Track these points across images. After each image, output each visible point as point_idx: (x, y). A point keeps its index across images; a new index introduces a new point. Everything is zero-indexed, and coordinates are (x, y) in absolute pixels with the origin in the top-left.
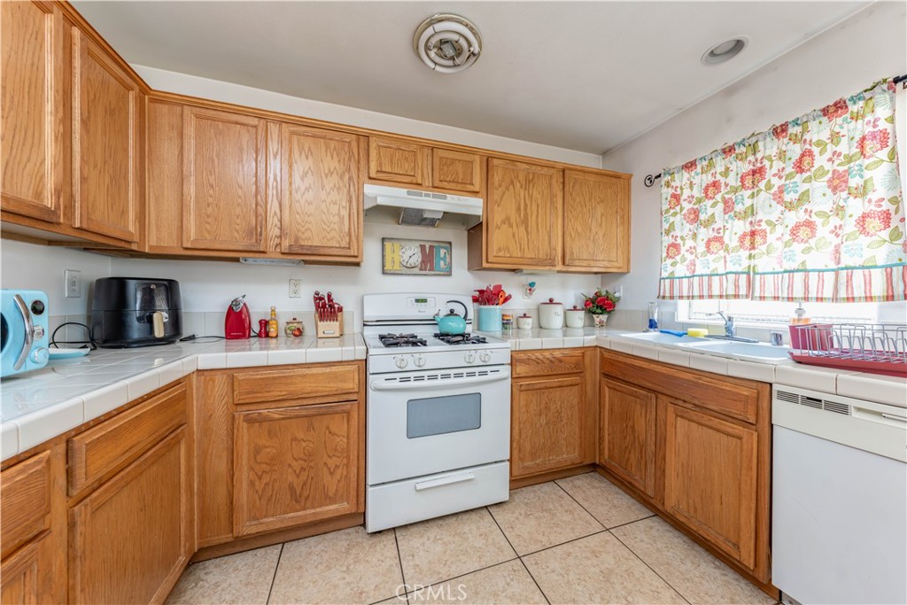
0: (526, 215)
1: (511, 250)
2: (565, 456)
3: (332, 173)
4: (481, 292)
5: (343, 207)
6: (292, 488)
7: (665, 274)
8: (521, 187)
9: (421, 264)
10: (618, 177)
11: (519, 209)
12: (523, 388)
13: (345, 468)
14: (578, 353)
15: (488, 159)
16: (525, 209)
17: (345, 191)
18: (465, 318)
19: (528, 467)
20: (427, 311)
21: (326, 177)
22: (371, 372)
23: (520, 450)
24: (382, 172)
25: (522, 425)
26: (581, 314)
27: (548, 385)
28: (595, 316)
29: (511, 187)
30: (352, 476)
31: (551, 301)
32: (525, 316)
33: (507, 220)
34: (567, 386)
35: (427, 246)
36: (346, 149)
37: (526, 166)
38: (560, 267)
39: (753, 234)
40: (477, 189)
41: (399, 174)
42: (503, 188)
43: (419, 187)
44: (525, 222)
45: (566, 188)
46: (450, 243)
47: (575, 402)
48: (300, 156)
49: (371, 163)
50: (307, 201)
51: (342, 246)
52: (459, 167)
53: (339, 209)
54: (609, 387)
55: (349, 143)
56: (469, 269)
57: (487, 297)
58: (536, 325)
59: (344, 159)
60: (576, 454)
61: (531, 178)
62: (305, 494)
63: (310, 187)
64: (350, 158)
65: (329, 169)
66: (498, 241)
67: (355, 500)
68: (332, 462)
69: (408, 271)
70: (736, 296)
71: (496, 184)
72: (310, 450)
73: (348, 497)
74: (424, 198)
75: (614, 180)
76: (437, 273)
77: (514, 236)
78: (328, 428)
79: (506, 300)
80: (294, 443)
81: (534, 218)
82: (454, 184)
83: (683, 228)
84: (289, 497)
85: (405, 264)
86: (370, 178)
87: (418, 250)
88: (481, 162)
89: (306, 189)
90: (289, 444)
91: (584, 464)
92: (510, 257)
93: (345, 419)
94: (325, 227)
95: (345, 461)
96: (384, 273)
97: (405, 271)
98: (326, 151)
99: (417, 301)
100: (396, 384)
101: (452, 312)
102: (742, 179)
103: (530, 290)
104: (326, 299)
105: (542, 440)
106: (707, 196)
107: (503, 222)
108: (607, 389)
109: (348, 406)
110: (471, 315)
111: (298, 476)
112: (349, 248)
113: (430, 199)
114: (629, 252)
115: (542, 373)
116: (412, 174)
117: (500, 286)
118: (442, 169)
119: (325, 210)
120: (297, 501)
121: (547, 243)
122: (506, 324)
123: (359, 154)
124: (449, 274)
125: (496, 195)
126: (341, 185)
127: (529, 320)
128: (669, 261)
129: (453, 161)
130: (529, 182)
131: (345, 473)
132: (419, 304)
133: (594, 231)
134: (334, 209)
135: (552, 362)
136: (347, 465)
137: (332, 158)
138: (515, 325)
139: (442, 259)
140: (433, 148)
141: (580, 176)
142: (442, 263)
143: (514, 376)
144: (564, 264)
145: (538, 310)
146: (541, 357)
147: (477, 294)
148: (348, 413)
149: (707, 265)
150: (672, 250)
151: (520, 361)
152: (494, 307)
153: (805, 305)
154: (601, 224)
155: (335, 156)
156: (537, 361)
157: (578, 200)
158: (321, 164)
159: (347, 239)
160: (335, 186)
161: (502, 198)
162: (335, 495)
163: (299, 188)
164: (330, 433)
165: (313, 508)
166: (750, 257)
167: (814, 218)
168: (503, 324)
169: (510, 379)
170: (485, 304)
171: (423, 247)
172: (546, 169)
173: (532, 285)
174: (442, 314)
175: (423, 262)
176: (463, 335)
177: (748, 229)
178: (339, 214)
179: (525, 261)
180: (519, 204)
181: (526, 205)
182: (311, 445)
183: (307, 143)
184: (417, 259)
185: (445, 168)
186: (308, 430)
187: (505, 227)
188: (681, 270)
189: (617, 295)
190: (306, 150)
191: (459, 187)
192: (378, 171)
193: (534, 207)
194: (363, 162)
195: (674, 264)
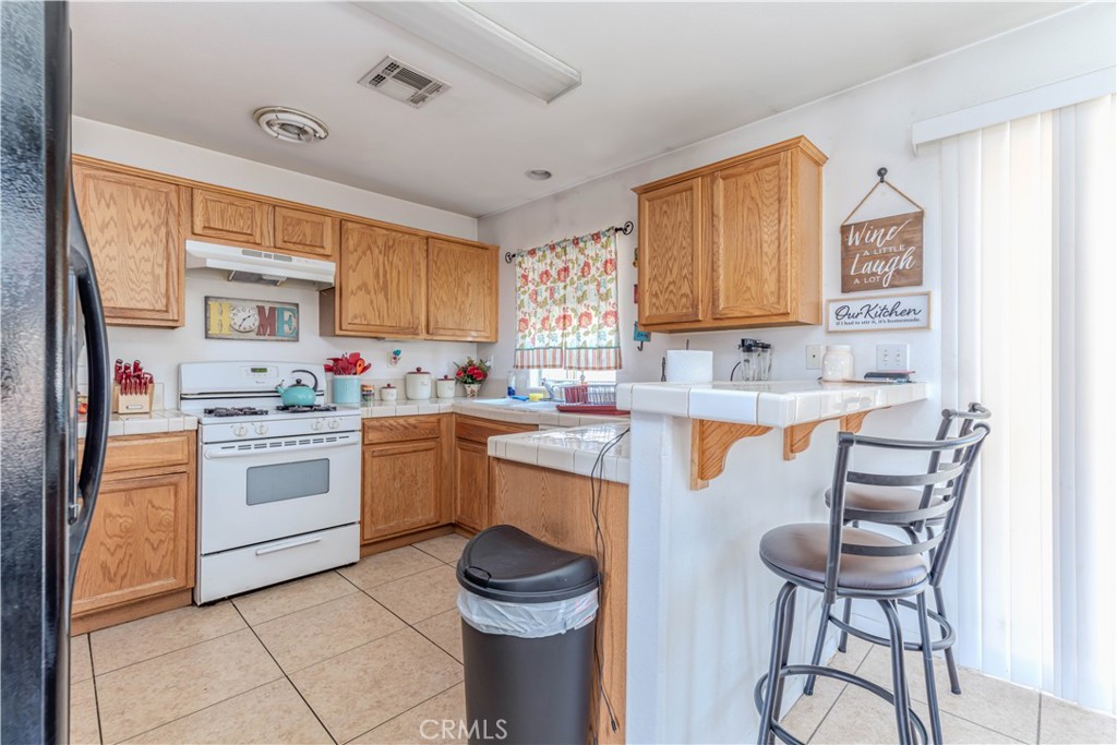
0: (385, 282)
1: (368, 317)
2: (420, 517)
3: (143, 227)
4: (336, 360)
5: (158, 265)
6: (104, 567)
7: (518, 347)
8: (380, 252)
9: (259, 327)
10: (485, 248)
11: (377, 276)
12: (375, 454)
13: (172, 543)
14: (434, 419)
15: (342, 223)
16: (385, 276)
17: (162, 247)
18: (315, 388)
19: (380, 530)
20: (267, 382)
21: (136, 230)
22: (205, 441)
23: (372, 514)
24: (210, 228)
25: (374, 490)
26: (452, 384)
27: (403, 451)
28: (466, 386)
29: (369, 252)
30: (180, 549)
31: (419, 370)
32: (389, 386)
33: (364, 286)
34: (422, 451)
35: (267, 308)
36: (163, 199)
37: (385, 232)
38: (424, 335)
39: (565, 317)
40: (328, 251)
41: (232, 232)
42: (359, 252)
43: (257, 246)
44: (385, 288)
45: (430, 257)
46: (297, 305)
47: (431, 466)
48: (99, 203)
49: (195, 217)
50: (108, 256)
51: (158, 308)
52: (308, 229)
53: (153, 266)
54: (461, 449)
55: (166, 193)
56: (321, 335)
57: (342, 366)
58: (402, 396)
59: (160, 210)
60: (432, 514)
61: (391, 243)
62: (122, 572)
63: (113, 240)
64: (167, 210)
65: (140, 221)
66: (353, 307)
67: (184, 575)
68: (154, 538)
69: (242, 336)
70: (554, 366)
71: (351, 248)
72: (128, 526)
73: (175, 572)
74: (263, 259)
75: (480, 251)
76: (279, 338)
77: (372, 302)
78: (150, 502)
79: (365, 369)
80: (108, 521)
81: (395, 284)
82: (301, 247)
83: (529, 307)
84: (101, 577)
85: (237, 328)
86: (194, 234)
87: (254, 313)
88: (333, 224)
89: (106, 242)
90: (102, 521)
91: (440, 524)
92: (367, 325)
93: (172, 493)
94: (134, 286)
95: (172, 535)
96: (207, 337)
97: (236, 335)
98: (135, 201)
99: (254, 370)
100: (235, 451)
101: (299, 382)
102: (559, 274)
103: (395, 358)
104: (132, 368)
105: (396, 504)
106: (542, 281)
107: (360, 288)
108: (459, 451)
109: (175, 478)
110: (323, 385)
111: (112, 554)
112: (167, 311)
113: (272, 260)
114: (497, 322)
115: (396, 439)
116: (249, 232)
117: (358, 354)
118: (286, 229)
119: (134, 267)
120: (111, 580)
121: (409, 310)
122: (366, 395)
123: (179, 205)
124: (296, 339)
125: (351, 259)
126: (156, 238)
127: (394, 391)
128: (520, 334)
129: (299, 221)
130: (388, 248)
131: (172, 547)
132: (257, 374)
133: (459, 299)
134: (147, 267)
135: (406, 428)
136: (175, 539)
137: (143, 208)
138: (377, 397)
139: (286, 323)
140: (274, 207)
141: (445, 245)
142: (286, 327)
143: (366, 442)
144: (428, 333)
145: (405, 380)
146: (395, 424)
147: (331, 363)
148: (176, 485)
149: (542, 340)
150: (523, 325)
151: (374, 428)
152: (351, 376)
153: (586, 373)
154: (467, 294)
155: (147, 207)
156: (391, 428)
157: (442, 268)
158: (128, 215)
159: (164, 301)
160: (147, 241)
161: (357, 263)
162: (159, 571)
163: (97, 240)
164: (153, 506)
165: (131, 585)
166: (563, 335)
167: (591, 311)
168: (364, 395)
169: (360, 445)
170: (340, 374)
171: (261, 310)
172: (407, 236)
173: (397, 353)
174: (286, 385)
175: (261, 325)
176: (311, 407)
177: (562, 314)
178: (153, 273)
179: (384, 329)
180: (378, 270)
181: (385, 272)
182: (130, 521)
183: (108, 189)
184: (253, 321)
185: (290, 229)
186: (126, 504)
187: (361, 293)
188: (528, 343)
189: (488, 364)
190: (108, 197)
191: (307, 249)
192: (205, 227)
193: (395, 274)
194: (185, 216)
195: (524, 337)
